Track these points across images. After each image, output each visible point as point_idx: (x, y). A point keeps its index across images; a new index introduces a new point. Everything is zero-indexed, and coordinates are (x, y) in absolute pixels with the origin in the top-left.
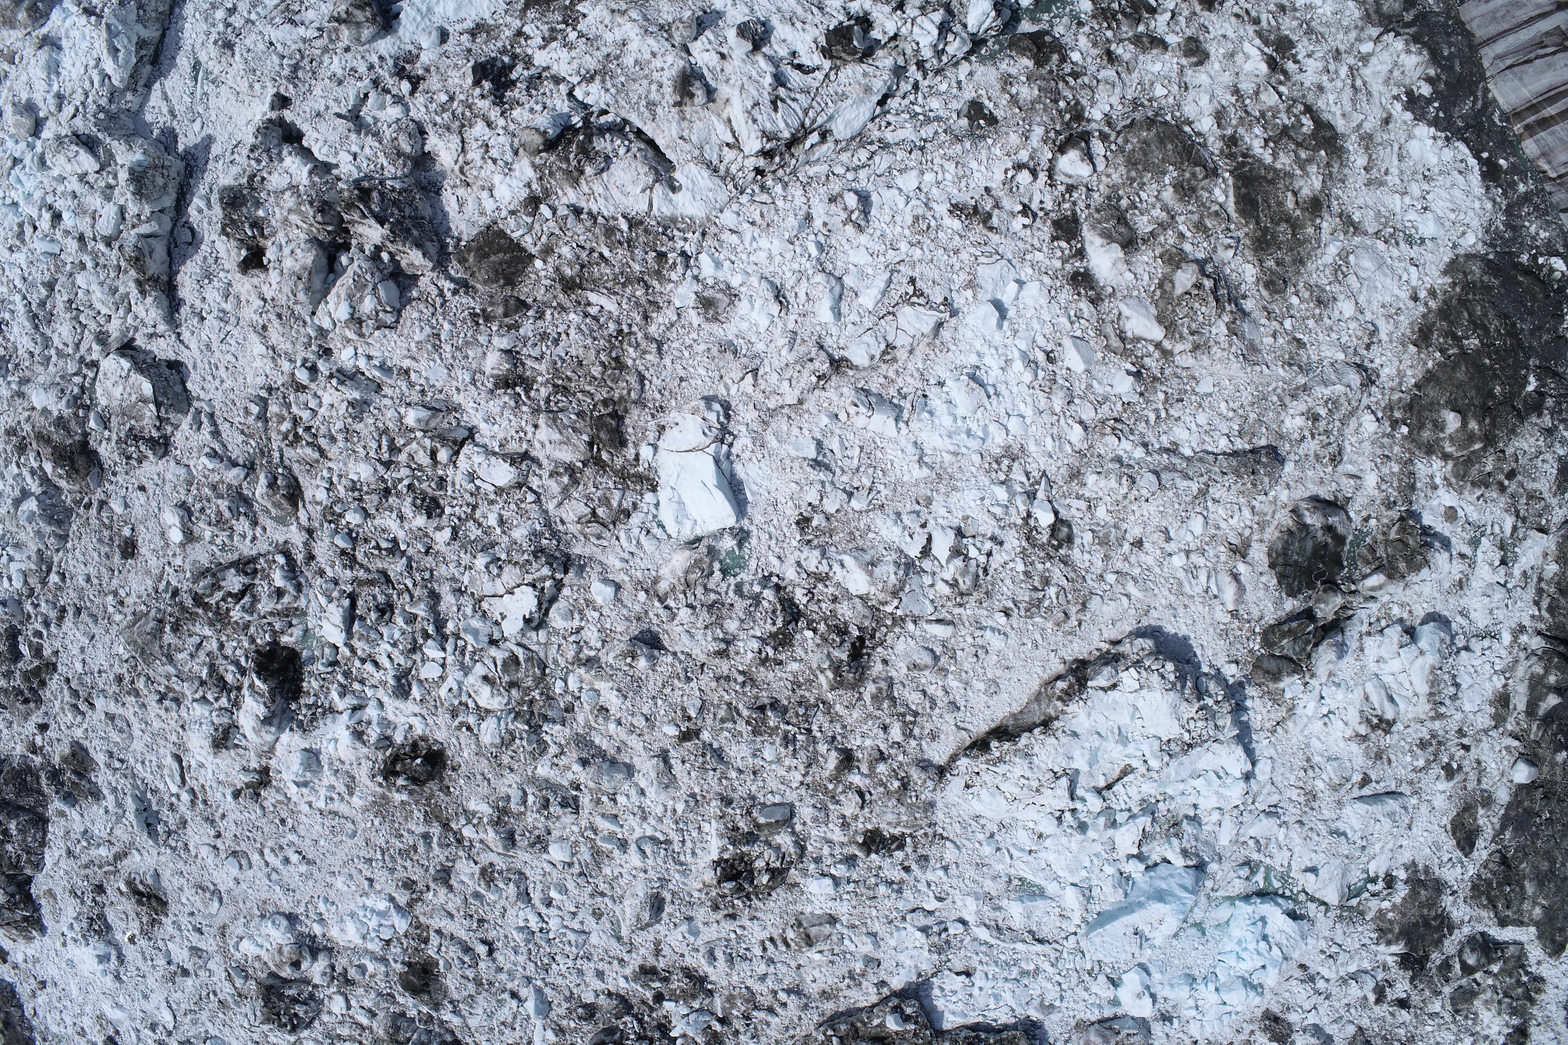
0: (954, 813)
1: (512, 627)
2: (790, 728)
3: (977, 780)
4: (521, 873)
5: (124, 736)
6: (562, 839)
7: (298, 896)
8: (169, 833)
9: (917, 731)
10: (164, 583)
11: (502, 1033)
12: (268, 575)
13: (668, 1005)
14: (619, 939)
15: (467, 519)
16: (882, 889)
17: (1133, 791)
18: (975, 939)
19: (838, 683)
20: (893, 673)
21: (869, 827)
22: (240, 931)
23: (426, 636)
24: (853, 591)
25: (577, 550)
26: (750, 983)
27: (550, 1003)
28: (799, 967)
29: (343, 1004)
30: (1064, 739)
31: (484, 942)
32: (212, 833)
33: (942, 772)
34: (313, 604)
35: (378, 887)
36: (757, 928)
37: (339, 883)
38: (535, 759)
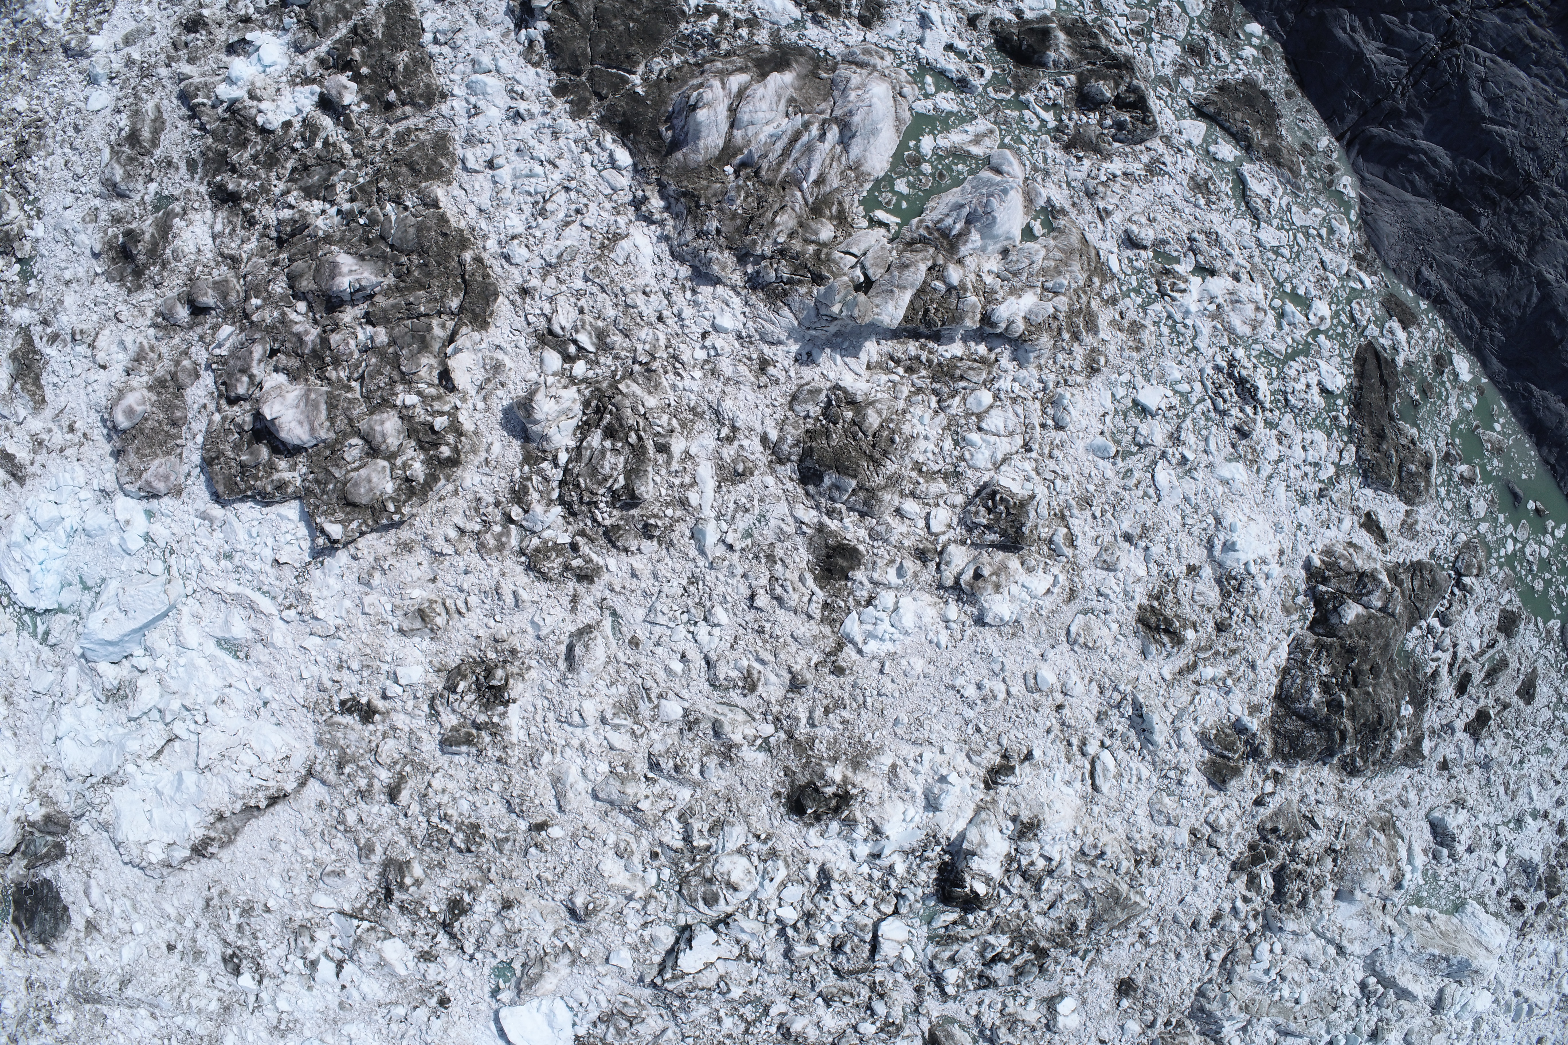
0: (299, 730)
1: (704, 938)
2: (446, 827)
3: (277, 766)
4: (713, 685)
5: (1157, 807)
6: (669, 724)
7: (972, 647)
8: (1118, 706)
9: (335, 813)
10: (1088, 959)
11: (750, 498)
12: (966, 973)
13: (564, 539)
14: (614, 614)
15: (755, 1021)
16: (355, 666)
17: (147, 740)
18: (274, 598)
19: (403, 867)
20: (359, 866)
21: (371, 727)
22: (1050, 598)
23: (794, 927)
24: (398, 942)
25: (648, 992)
26: (481, 565)
27: (692, 537)
28: (434, 580)
29: (932, 523)
30: (203, 805)
31: (758, 609)
32: (1066, 711)
33: (310, 773)
34: (919, 949)
35: (876, 664)
36: (473, 626)
37: (919, 665)
38: (690, 808)
